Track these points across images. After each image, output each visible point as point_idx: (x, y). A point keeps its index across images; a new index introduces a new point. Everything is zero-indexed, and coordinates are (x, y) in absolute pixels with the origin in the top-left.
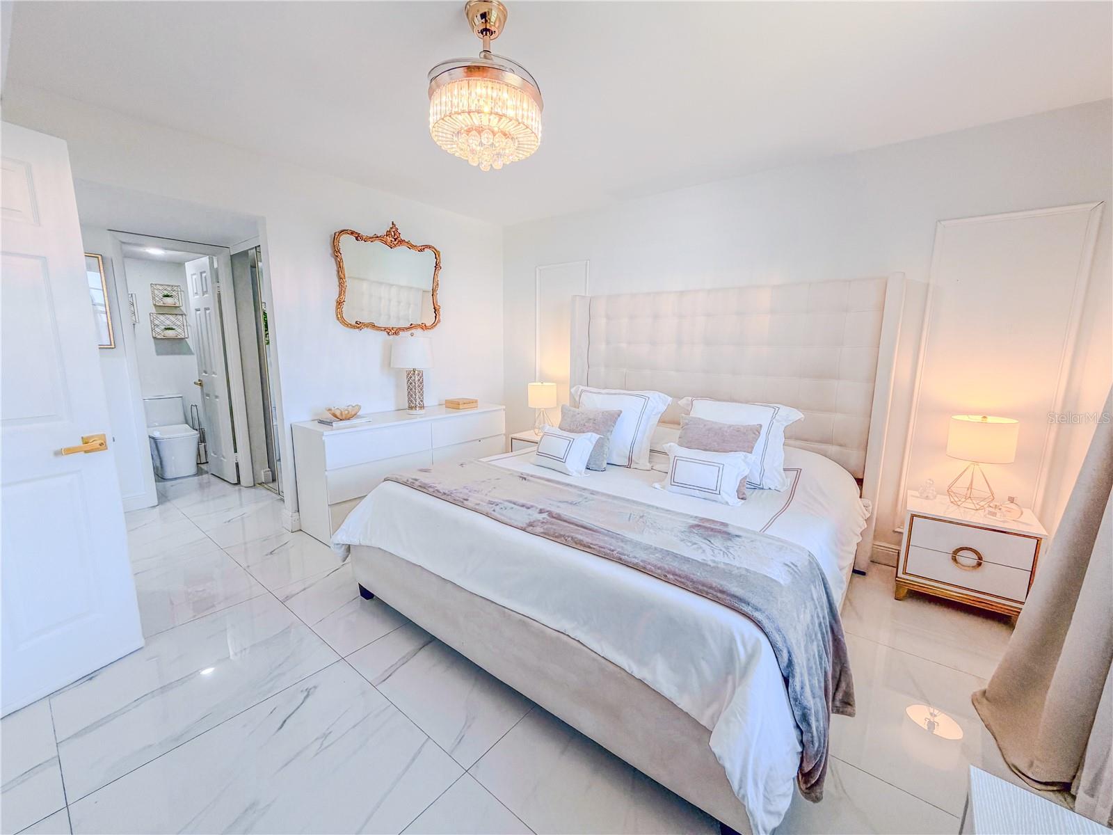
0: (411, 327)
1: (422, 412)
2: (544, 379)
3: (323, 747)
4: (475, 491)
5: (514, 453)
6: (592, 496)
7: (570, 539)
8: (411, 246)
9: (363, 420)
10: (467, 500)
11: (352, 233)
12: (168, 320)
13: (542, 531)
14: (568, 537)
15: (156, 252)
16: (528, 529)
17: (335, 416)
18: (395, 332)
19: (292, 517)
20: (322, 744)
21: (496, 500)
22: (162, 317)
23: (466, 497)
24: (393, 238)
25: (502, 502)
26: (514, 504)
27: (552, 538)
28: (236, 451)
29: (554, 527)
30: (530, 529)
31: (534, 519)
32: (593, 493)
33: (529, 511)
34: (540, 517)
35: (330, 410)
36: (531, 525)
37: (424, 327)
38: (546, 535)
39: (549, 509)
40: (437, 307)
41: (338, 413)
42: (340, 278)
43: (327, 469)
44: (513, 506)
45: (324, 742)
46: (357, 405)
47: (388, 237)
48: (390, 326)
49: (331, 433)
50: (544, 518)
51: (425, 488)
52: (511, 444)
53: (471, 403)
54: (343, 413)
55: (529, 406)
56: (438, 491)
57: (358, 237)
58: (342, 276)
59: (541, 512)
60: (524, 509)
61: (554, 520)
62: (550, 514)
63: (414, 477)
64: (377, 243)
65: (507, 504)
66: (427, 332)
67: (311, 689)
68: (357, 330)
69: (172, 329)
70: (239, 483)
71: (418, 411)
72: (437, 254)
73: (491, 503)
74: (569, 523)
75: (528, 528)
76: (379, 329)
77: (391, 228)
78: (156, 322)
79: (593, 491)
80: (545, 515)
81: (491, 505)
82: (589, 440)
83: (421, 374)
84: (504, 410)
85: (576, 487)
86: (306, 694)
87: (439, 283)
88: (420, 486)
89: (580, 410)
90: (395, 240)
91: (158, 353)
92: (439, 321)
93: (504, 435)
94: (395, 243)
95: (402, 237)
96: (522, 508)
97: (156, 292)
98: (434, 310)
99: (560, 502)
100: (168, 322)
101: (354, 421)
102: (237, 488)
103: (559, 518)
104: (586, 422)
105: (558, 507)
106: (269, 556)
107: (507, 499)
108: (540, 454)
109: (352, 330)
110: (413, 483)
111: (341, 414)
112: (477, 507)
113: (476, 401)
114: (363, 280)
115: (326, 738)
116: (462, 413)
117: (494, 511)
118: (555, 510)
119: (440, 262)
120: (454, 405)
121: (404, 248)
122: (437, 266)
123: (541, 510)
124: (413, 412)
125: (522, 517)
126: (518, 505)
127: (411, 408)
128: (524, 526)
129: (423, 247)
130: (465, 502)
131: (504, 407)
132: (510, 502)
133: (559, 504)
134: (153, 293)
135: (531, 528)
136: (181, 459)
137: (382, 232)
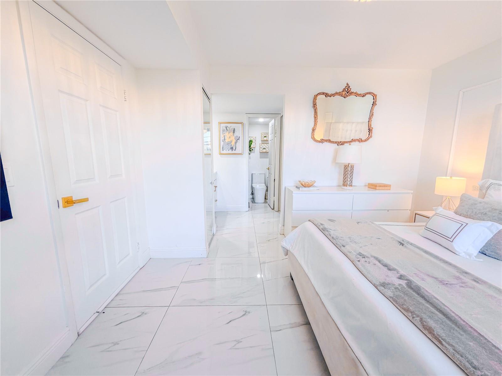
0: (353, 141)
1: (351, 188)
2: (454, 174)
3: (234, 347)
4: (355, 242)
5: (416, 224)
6: (474, 283)
7: (418, 319)
8: (357, 95)
9: (315, 188)
10: (344, 246)
11: (323, 94)
12: (264, 146)
13: (392, 295)
14: (418, 316)
15: (261, 120)
16: (379, 288)
17: (302, 185)
18: (342, 143)
19: (281, 227)
20: (235, 345)
21: (365, 254)
22: (263, 145)
23: (344, 245)
24: (347, 92)
25: (369, 256)
26: (379, 261)
27: (399, 308)
28: (274, 196)
29: (406, 298)
30: (381, 288)
31: (390, 282)
32: (476, 280)
33: (390, 273)
34: (397, 282)
35: (300, 182)
36: (384, 285)
37: (360, 141)
38: (394, 300)
39: (411, 278)
40: (371, 129)
41: (304, 184)
42: (315, 118)
43: (293, 209)
44: (377, 263)
45: (237, 345)
46: (314, 181)
47: (343, 92)
48: (340, 141)
49: (299, 192)
50: (400, 285)
51: (324, 230)
52: (414, 218)
53: (386, 187)
54: (306, 184)
55: (435, 193)
56: (330, 235)
57: (327, 95)
58: (316, 116)
59: (401, 277)
60: (385, 269)
61: (411, 291)
62: (410, 284)
63: (322, 223)
64: (337, 97)
65: (372, 259)
66: (362, 143)
67: (247, 312)
68: (321, 143)
69: (265, 149)
70: (274, 209)
71: (348, 188)
72: (374, 96)
73: (360, 254)
74: (425, 300)
75: (381, 286)
76: (333, 142)
77: (346, 87)
78: (261, 147)
79: (477, 278)
80: (403, 283)
81: (359, 256)
82: (489, 228)
83: (352, 167)
84: (412, 193)
85: (455, 267)
86: (244, 313)
87: (374, 114)
88: (322, 229)
89: (486, 200)
90: (348, 93)
91: (261, 158)
92: (371, 137)
93: (410, 210)
94: (348, 94)
95: (352, 91)
96: (383, 267)
97: (262, 136)
98: (368, 130)
99: (428, 275)
100: (264, 147)
101: (311, 188)
102: (273, 211)
103: (417, 290)
104: (489, 211)
105: (423, 280)
106: (268, 242)
107: (376, 255)
108: (427, 229)
109: (318, 143)
110: (320, 226)
111: (305, 184)
112: (348, 254)
113: (390, 186)
114: (340, 122)
115: (238, 343)
116: (377, 191)
117: (359, 261)
118: (417, 281)
119: (376, 101)
120: (373, 186)
121: (352, 97)
122: (374, 104)
123: (401, 276)
124: (345, 188)
125: (381, 274)
126: (382, 264)
127: (344, 185)
128: (378, 283)
129: (365, 94)
130: (342, 248)
131: (412, 192)
132: (377, 259)
133: (426, 277)
134: (261, 136)
135: (383, 288)
136: (260, 197)
137: (340, 90)
